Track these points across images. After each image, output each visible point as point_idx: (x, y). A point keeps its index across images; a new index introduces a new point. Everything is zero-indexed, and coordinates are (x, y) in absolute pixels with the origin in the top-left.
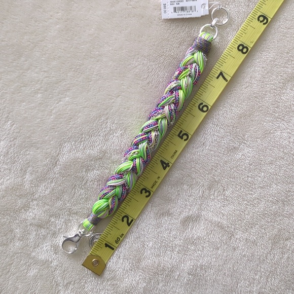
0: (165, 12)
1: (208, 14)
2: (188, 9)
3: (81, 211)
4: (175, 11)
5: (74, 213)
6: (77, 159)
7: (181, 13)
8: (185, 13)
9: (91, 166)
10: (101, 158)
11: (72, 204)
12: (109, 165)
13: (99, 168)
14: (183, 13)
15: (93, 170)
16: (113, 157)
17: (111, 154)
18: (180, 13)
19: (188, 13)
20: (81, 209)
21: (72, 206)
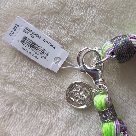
0: (11, 34)
1: (56, 72)
2: (39, 51)
3: (20, 80)
4: (23, 42)
5: (10, 83)
6: (25, 9)
7: (28, 48)
8: (33, 52)
9: (43, 22)
10: (58, 13)
11: (9, 70)
12: (67, 23)
13: (53, 25)
14: (30, 50)
15: (45, 27)
16: (75, 13)
17: (72, 8)
18: (26, 48)
19: (36, 55)
20: (20, 78)
21: (9, 73)
